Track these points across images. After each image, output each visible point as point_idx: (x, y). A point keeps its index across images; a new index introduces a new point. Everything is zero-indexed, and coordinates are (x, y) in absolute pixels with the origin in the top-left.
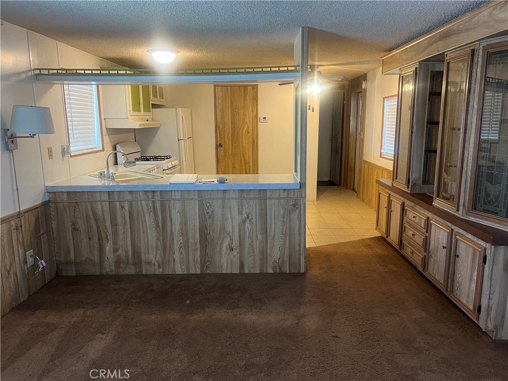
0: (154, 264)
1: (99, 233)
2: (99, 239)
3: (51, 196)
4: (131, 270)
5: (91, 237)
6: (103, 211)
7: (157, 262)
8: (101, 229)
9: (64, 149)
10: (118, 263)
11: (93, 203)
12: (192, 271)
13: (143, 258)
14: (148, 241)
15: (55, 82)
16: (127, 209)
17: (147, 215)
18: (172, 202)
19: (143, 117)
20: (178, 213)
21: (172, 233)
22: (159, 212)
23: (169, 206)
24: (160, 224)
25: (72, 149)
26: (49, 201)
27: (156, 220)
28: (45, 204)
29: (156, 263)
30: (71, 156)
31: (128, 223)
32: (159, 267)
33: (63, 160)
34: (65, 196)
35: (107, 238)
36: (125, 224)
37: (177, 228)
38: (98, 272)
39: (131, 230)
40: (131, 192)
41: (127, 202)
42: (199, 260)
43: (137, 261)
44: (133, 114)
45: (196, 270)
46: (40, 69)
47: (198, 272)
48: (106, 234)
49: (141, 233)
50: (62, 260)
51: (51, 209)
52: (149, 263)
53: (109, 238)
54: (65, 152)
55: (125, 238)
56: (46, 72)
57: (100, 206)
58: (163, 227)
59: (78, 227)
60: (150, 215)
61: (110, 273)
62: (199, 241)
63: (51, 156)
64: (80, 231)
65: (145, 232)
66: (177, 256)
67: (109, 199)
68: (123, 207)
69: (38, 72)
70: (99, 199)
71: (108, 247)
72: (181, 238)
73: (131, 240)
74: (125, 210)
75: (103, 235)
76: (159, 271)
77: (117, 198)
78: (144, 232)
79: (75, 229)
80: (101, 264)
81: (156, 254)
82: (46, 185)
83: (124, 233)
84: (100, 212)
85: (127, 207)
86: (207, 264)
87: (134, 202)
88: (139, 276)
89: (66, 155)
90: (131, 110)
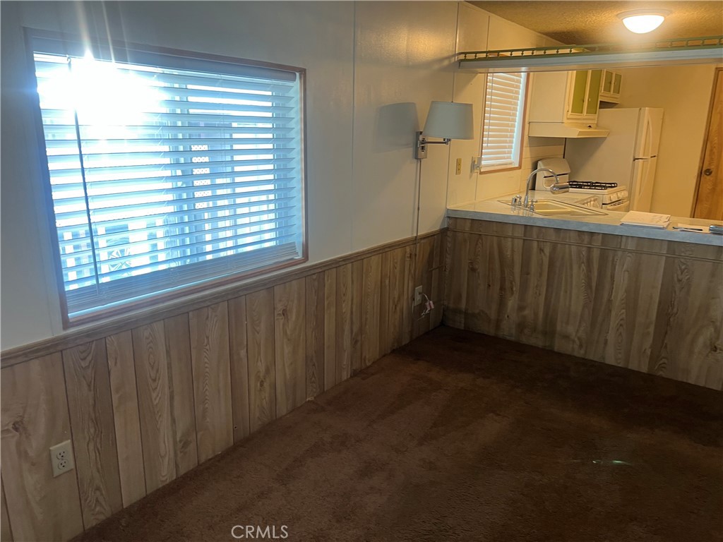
0: (574, 341)
1: (503, 280)
2: (502, 288)
3: (451, 222)
4: (537, 341)
5: (491, 283)
6: (513, 251)
7: (579, 338)
8: (506, 275)
9: (474, 161)
10: (521, 326)
11: (502, 238)
12: (633, 366)
13: (558, 328)
14: (570, 305)
15: (479, 70)
16: (548, 254)
17: (575, 267)
18: (620, 253)
19: (585, 122)
20: (627, 273)
21: (610, 301)
22: (595, 266)
23: (613, 260)
24: (594, 284)
25: (483, 163)
26: (447, 229)
27: (589, 278)
28: (443, 232)
29: (576, 339)
30: (481, 173)
31: (545, 274)
32: (581, 346)
33: (471, 176)
34: (468, 224)
35: (512, 289)
36: (541, 275)
37: (619, 295)
38: (492, 332)
39: (548, 286)
40: (558, 230)
41: (548, 244)
42: (649, 352)
43: (549, 330)
44: (571, 117)
45: (640, 365)
46: (465, 53)
47: (644, 369)
48: (511, 283)
49: (562, 293)
50: (451, 306)
51: (449, 239)
52: (566, 337)
53: (514, 289)
54: (475, 165)
55: (538, 294)
56: (472, 56)
57: (509, 244)
58: (597, 289)
59: (477, 267)
60: (580, 267)
61: (508, 338)
62: (654, 323)
63: (458, 170)
64: (479, 273)
65: (568, 292)
66: (611, 337)
67: (525, 236)
68: (541, 250)
69: (462, 57)
70: (510, 234)
71: (512, 303)
72: (624, 311)
73: (546, 299)
74: (545, 254)
75: (507, 284)
76: (579, 353)
77: (535, 237)
78: (566, 292)
79: (473, 270)
80: (498, 323)
81: (579, 326)
82: (448, 207)
83: (537, 286)
84: (509, 253)
85: (547, 251)
86: (661, 362)
87: (559, 245)
88: (549, 352)
89: (476, 171)
90: (570, 110)
